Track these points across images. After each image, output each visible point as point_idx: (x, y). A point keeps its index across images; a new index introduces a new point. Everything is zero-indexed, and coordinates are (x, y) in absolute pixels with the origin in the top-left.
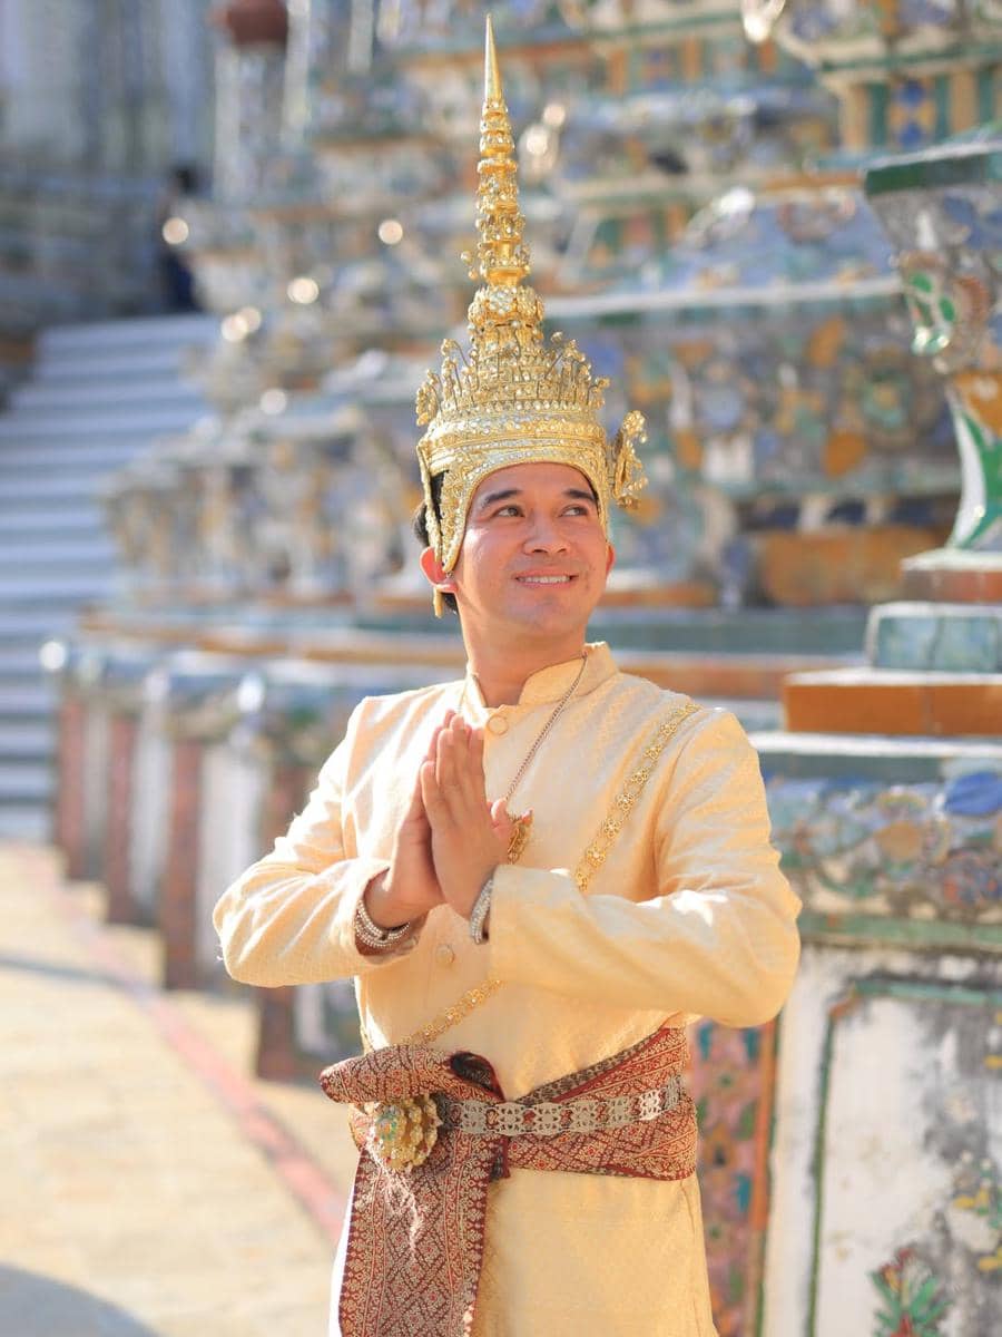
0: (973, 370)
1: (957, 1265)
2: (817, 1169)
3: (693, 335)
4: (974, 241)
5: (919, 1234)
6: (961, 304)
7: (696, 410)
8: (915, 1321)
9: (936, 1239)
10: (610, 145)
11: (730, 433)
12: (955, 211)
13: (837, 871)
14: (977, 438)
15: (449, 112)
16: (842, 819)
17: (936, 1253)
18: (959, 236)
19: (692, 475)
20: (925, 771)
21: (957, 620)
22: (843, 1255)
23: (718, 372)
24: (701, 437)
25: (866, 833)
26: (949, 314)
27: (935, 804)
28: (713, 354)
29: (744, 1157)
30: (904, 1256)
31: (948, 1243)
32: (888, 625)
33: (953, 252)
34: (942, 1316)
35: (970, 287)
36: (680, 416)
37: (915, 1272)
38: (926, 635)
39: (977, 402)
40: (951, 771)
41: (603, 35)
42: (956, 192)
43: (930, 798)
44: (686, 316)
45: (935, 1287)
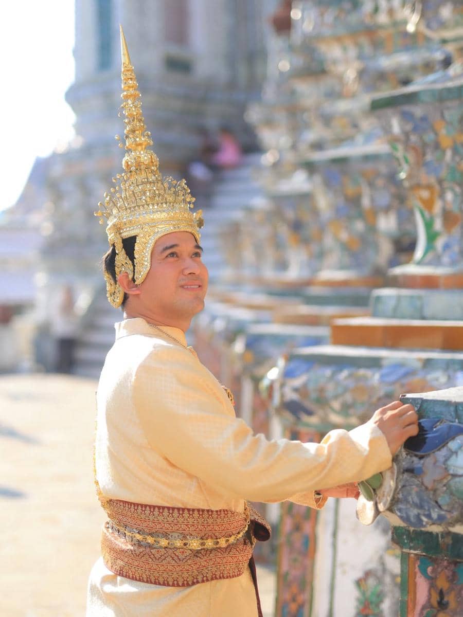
0: (418, 186)
1: (388, 579)
2: (335, 535)
3: (369, 167)
4: (415, 129)
5: (373, 565)
6: (411, 157)
7: (372, 200)
8: (371, 603)
9: (380, 568)
10: (382, 76)
11: (387, 210)
12: (406, 117)
13: (336, 405)
14: (423, 215)
15: (335, 62)
16: (338, 383)
17: (380, 573)
18: (409, 127)
19: (372, 228)
20: (375, 363)
21: (406, 297)
22: (344, 573)
23: (380, 182)
24: (374, 212)
25: (346, 390)
26: (407, 161)
27: (375, 377)
28: (378, 174)
29: (307, 528)
30: (368, 574)
31: (384, 570)
32: (378, 298)
33: (407, 134)
34: (381, 601)
35: (415, 149)
36: (366, 202)
37: (371, 582)
38: (392, 304)
39: (421, 199)
40: (385, 363)
41: (381, 27)
42: (407, 108)
43: (373, 375)
44: (367, 158)
45: (380, 588)
